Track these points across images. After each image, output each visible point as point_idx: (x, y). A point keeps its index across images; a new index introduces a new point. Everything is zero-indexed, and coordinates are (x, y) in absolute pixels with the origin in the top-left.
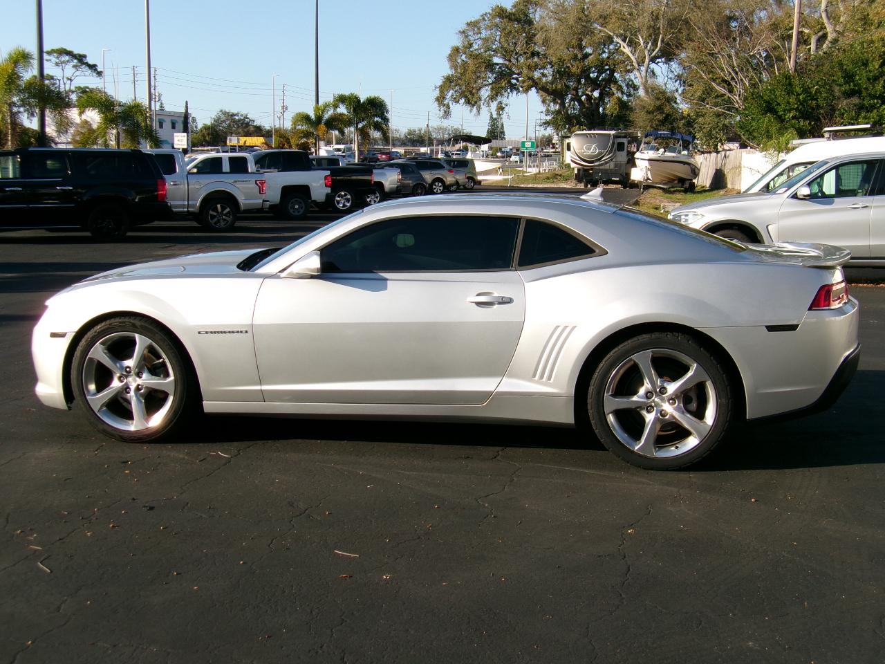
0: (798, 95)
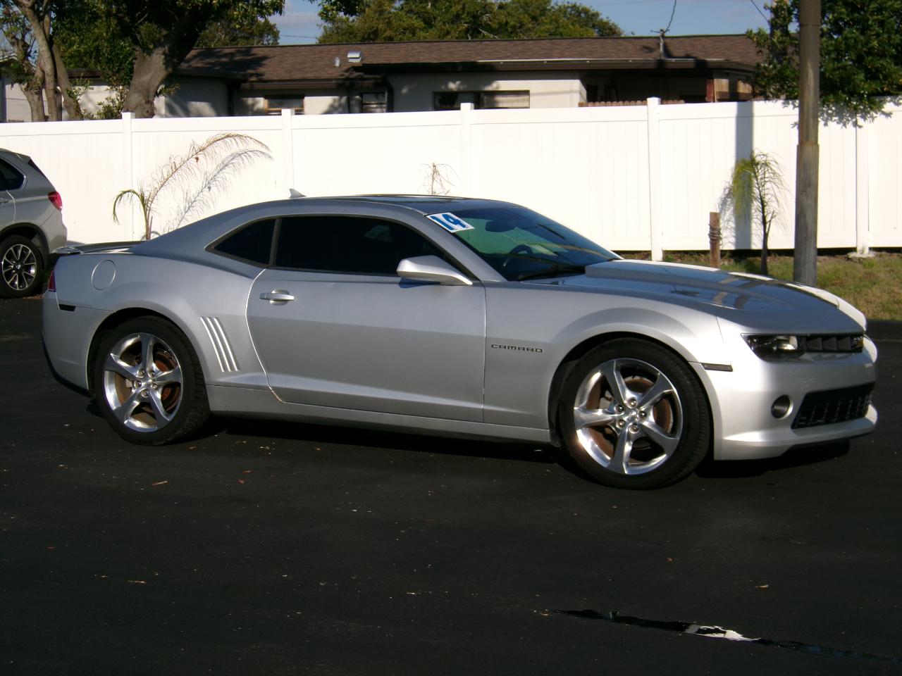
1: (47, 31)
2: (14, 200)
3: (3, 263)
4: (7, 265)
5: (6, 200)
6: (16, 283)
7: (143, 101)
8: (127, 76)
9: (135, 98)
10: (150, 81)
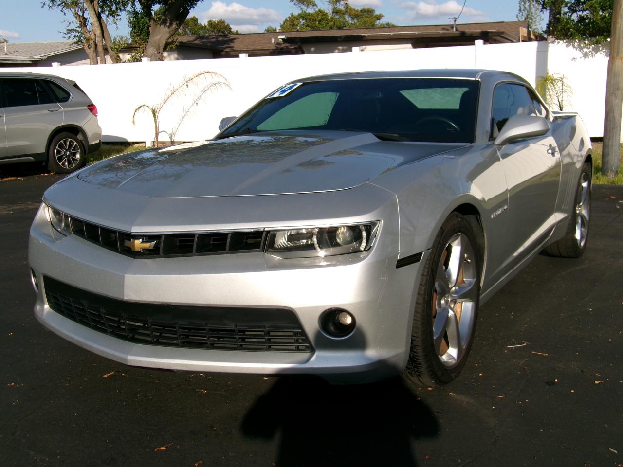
1: (96, 10)
2: (63, 110)
3: (56, 151)
4: (59, 152)
5: (57, 109)
6: (66, 164)
7: (156, 52)
8: (146, 37)
9: (151, 50)
10: (160, 39)
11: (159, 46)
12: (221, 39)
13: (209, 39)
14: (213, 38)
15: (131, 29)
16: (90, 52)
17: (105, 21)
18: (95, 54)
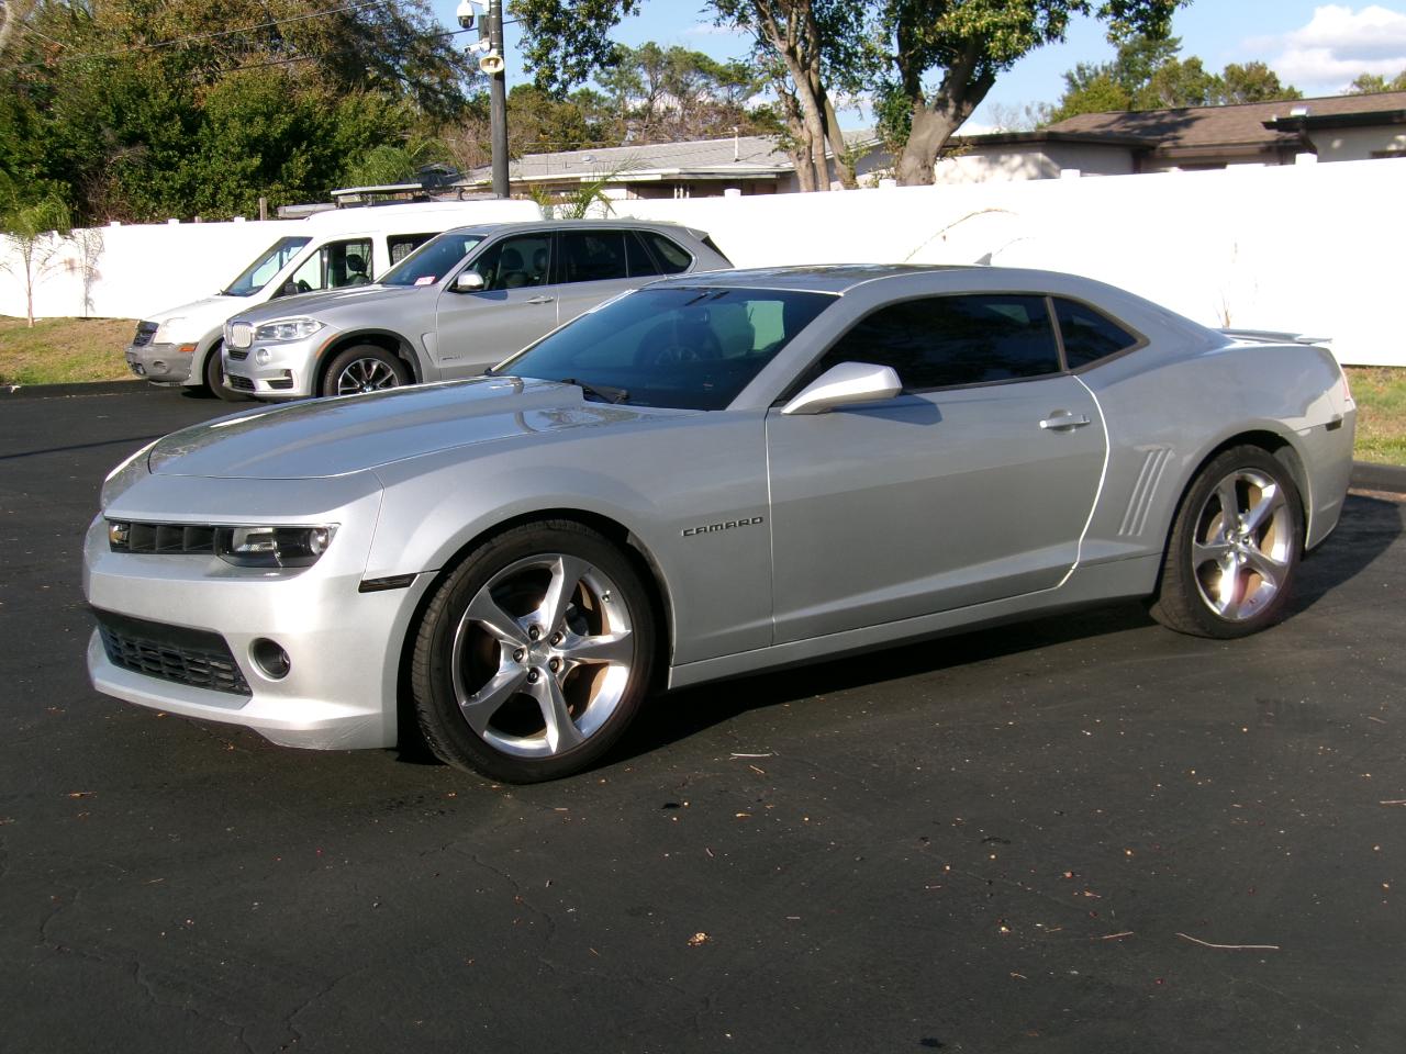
0: (40, 138)
1: (815, 82)
7: (921, 167)
8: (904, 134)
9: (910, 163)
10: (928, 141)
11: (926, 154)
12: (1167, 120)
13: (1145, 119)
14: (1155, 117)
15: (878, 119)
16: (802, 169)
17: (833, 104)
18: (809, 171)
